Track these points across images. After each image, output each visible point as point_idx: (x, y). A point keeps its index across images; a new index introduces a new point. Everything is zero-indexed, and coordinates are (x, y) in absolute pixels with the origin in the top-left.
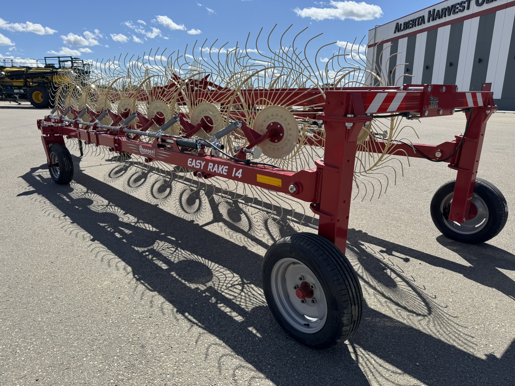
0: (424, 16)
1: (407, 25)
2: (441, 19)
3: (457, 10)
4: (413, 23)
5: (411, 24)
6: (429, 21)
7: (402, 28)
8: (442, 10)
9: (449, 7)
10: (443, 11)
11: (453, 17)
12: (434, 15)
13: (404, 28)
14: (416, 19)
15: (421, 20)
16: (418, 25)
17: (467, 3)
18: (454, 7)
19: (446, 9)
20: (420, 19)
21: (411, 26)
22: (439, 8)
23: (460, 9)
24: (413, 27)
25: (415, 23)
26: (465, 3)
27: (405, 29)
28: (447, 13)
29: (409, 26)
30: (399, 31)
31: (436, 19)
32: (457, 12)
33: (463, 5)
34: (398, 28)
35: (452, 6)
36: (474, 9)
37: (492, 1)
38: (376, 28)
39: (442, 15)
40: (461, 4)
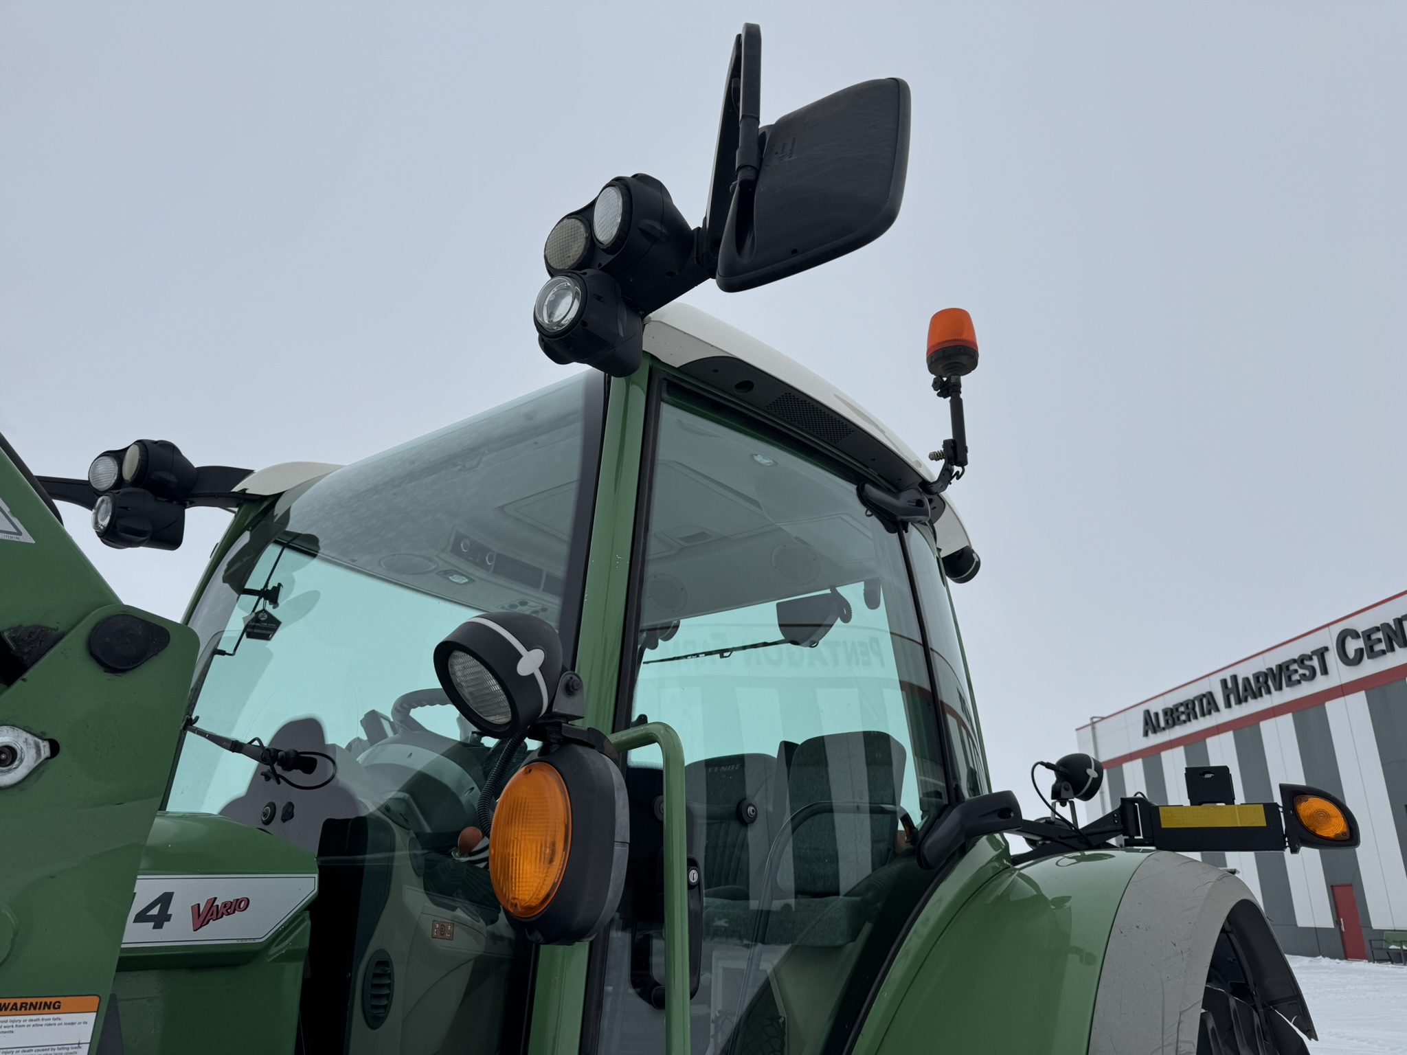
0: (1211, 693)
1: (1173, 716)
2: (1259, 699)
3: (1296, 677)
4: (1187, 712)
5: (1183, 713)
6: (1228, 705)
7: (1162, 724)
8: (1257, 676)
9: (1271, 669)
10: (1258, 678)
11: (1288, 695)
12: (1238, 691)
13: (1167, 722)
14: (1193, 702)
15: (1206, 704)
16: (1203, 715)
17: (1315, 658)
18: (1284, 669)
19: (1266, 675)
20: (1205, 701)
21: (1183, 717)
22: (1246, 671)
23: (1304, 675)
24: (1190, 720)
25: (1194, 709)
26: (1310, 658)
27: (1169, 725)
28: (1270, 683)
29: (1178, 717)
30: (1155, 732)
31: (1246, 700)
32: (1299, 682)
33: (1307, 663)
34: (1150, 724)
35: (1280, 667)
36: (1340, 674)
37: (1383, 652)
38: (1093, 724)
39: (1260, 689)
40: (1302, 660)
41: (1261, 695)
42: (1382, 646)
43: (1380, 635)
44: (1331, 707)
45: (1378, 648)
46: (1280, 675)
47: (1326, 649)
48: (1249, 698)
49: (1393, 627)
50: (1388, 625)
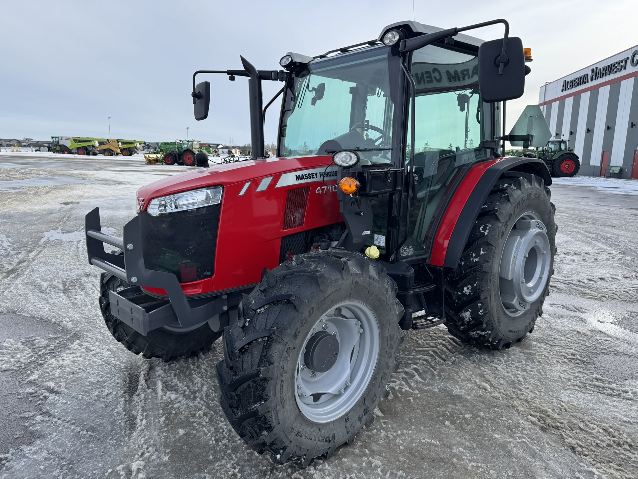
0: (587, 75)
1: (573, 84)
3: (616, 70)
5: (577, 82)
6: (592, 80)
7: (569, 87)
9: (609, 66)
10: (604, 69)
11: (612, 77)
12: (596, 74)
13: (571, 86)
14: (581, 78)
15: (583, 80)
16: (583, 84)
17: (624, 62)
19: (606, 67)
20: (585, 78)
22: (600, 67)
23: (618, 69)
24: (578, 86)
25: (580, 81)
26: (622, 62)
28: (607, 72)
29: (575, 84)
30: (566, 90)
32: (616, 72)
34: (565, 86)
35: (612, 65)
36: (630, 69)
38: (546, 85)
39: (603, 74)
40: (619, 63)
41: (603, 77)
44: (623, 83)
46: (610, 69)
47: (628, 58)
48: (599, 78)
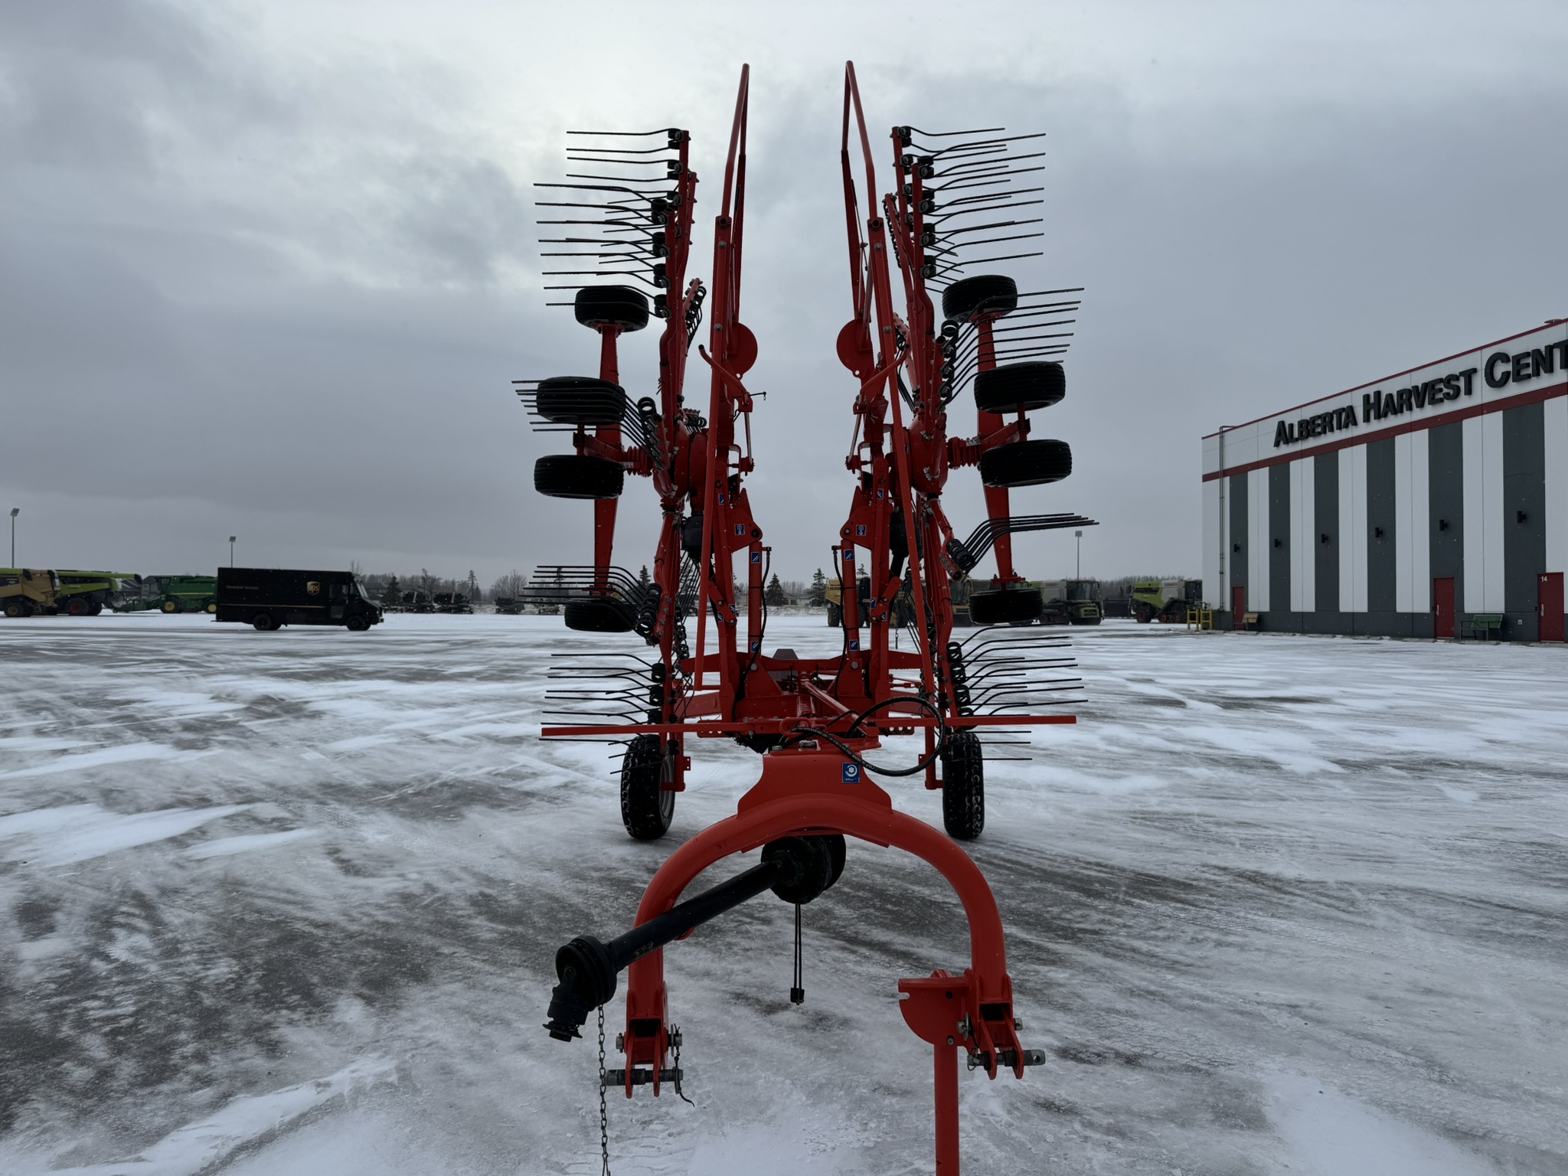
0: (1351, 408)
1: (1308, 428)
2: (1399, 414)
3: (1440, 396)
4: (1323, 424)
5: (1319, 425)
6: (1367, 419)
7: (1296, 434)
8: (1400, 393)
9: (1417, 387)
10: (1402, 395)
11: (1429, 411)
12: (1377, 406)
13: (1301, 433)
14: (1331, 415)
15: (1346, 416)
16: (1339, 428)
17: (1462, 379)
18: (1430, 387)
19: (1410, 392)
20: (1343, 415)
21: (1319, 430)
22: (1391, 388)
23: (1448, 394)
24: (1325, 433)
25: (1331, 422)
26: (1457, 378)
27: (1303, 437)
28: (1413, 400)
29: (1314, 430)
30: (1287, 442)
31: (1385, 416)
32: (1441, 400)
33: (1454, 383)
34: (1284, 435)
35: (1426, 385)
36: (1483, 393)
37: (1529, 376)
38: (1222, 432)
39: (1401, 406)
40: (1449, 380)
41: (1401, 411)
42: (1529, 371)
43: (1530, 360)
44: (1468, 425)
45: (1524, 372)
46: (1426, 393)
47: (1475, 371)
48: (1389, 414)
49: (1544, 353)
50: (1538, 351)
